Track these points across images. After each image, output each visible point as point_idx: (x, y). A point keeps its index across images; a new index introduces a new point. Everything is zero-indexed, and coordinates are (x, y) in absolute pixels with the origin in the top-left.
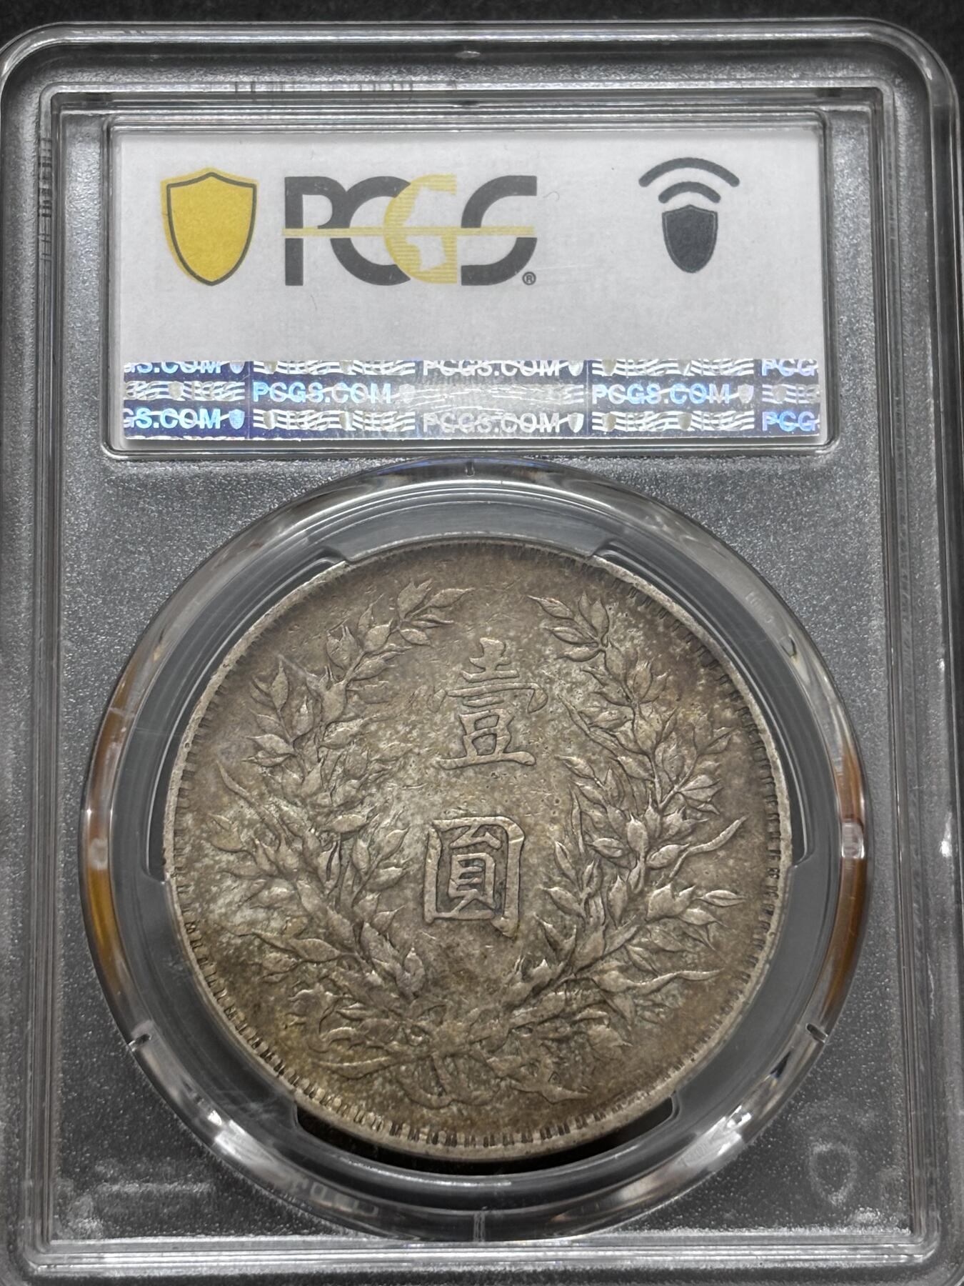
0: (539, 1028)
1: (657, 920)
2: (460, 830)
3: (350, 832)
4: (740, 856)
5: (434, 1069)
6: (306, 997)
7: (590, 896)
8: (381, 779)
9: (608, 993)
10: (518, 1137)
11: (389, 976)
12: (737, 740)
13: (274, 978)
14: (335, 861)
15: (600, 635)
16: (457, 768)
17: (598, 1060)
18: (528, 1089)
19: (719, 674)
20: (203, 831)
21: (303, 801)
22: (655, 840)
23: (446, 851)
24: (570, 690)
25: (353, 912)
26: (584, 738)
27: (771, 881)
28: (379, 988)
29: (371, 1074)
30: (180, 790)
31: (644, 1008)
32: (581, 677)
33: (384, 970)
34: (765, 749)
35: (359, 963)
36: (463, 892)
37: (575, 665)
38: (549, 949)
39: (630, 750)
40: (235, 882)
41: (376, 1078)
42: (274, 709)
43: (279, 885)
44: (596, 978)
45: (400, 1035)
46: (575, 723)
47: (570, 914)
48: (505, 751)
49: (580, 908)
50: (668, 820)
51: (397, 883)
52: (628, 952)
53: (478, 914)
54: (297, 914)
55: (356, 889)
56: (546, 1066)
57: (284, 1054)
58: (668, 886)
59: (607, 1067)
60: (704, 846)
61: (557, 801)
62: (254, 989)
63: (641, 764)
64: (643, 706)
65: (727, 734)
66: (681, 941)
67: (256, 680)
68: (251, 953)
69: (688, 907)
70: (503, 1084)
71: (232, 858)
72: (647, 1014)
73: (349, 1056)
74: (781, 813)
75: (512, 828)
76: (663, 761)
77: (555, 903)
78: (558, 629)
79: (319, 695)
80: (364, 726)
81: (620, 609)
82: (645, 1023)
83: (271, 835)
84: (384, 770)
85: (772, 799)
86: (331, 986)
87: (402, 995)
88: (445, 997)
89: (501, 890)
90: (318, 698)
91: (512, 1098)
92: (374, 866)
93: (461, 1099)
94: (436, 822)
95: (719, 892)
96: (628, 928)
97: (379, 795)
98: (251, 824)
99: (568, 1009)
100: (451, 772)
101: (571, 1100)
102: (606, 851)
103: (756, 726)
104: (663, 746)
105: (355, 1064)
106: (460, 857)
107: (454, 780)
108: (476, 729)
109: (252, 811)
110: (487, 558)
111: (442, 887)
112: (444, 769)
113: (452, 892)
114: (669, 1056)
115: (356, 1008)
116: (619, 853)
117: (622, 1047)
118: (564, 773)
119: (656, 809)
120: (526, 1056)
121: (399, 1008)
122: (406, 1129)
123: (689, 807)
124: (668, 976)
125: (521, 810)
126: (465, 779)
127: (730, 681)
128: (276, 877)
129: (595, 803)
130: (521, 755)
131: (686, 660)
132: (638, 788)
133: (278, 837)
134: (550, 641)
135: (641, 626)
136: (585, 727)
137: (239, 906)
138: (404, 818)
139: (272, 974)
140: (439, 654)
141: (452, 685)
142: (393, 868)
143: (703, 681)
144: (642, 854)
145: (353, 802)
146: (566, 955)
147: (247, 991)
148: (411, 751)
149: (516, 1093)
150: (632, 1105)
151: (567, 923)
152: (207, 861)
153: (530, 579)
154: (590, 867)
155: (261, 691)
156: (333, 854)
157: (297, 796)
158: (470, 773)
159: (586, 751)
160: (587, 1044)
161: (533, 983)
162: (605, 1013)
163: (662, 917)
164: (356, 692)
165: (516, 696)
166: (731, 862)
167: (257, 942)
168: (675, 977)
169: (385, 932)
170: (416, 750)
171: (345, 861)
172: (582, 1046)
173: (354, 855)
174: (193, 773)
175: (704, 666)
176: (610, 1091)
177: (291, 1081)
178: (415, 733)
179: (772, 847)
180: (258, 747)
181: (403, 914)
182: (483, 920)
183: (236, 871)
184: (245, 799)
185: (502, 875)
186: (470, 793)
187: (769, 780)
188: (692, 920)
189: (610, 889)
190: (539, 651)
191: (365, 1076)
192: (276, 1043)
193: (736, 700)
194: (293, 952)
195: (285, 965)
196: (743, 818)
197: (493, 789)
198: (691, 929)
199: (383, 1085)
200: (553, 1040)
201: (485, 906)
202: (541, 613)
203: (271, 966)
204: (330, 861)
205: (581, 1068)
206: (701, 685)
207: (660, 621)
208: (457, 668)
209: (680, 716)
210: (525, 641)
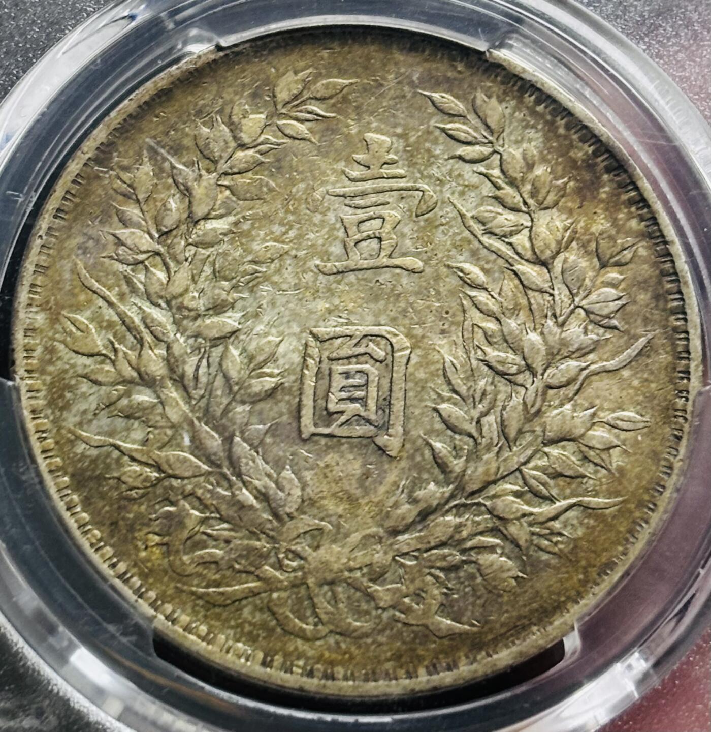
0: (425, 555)
1: (555, 441)
2: (340, 340)
3: (219, 338)
4: (646, 376)
5: (310, 598)
6: (168, 515)
7: (483, 415)
8: (254, 282)
9: (503, 520)
10: (401, 673)
11: (263, 496)
12: (643, 252)
13: (133, 493)
14: (202, 371)
15: (496, 135)
16: (338, 273)
17: (490, 591)
18: (413, 622)
19: (625, 181)
20: (56, 332)
21: (168, 303)
22: (554, 356)
23: (326, 361)
24: (462, 194)
25: (223, 425)
26: (477, 244)
27: (680, 402)
28: (251, 508)
29: (240, 600)
30: (33, 285)
31: (540, 535)
32: (475, 179)
33: (256, 488)
34: (674, 262)
35: (228, 480)
36: (342, 406)
37: (467, 167)
38: (437, 471)
39: (528, 260)
40: (91, 388)
41: (245, 606)
42: (138, 201)
43: (139, 393)
44: (488, 503)
45: (273, 560)
46: (468, 228)
47: (460, 434)
48: (390, 256)
49: (473, 429)
50: (568, 334)
51: (272, 394)
52: (523, 476)
53: (360, 430)
54: (161, 424)
55: (225, 401)
56: (433, 597)
57: (144, 576)
58: (568, 406)
59: (501, 600)
60: (607, 365)
61: (447, 313)
62: (111, 505)
64: (541, 213)
65: (633, 245)
66: (581, 465)
67: (118, 170)
68: (108, 467)
69: (590, 429)
70: (385, 615)
71: (88, 362)
72: (545, 543)
73: (215, 581)
74: (691, 331)
75: (398, 340)
78: (449, 126)
79: (188, 189)
80: (236, 224)
81: (517, 108)
82: (541, 553)
83: (132, 339)
84: (257, 272)
85: (681, 316)
86: (197, 503)
87: (276, 515)
88: (322, 520)
89: (385, 405)
90: (186, 192)
91: (395, 630)
92: (246, 375)
93: (339, 630)
94: (315, 330)
95: (622, 415)
96: (525, 448)
97: (252, 299)
98: (110, 326)
99: (457, 537)
100: (331, 277)
101: (461, 635)
102: (500, 368)
104: (563, 255)
105: (221, 590)
106: (341, 368)
107: (334, 286)
108: (359, 231)
109: (112, 312)
111: (320, 401)
112: (324, 273)
113: (331, 406)
114: (567, 590)
115: (224, 529)
116: (515, 369)
117: (516, 578)
118: (455, 281)
119: (556, 323)
120: (411, 586)
121: (272, 530)
122: (278, 662)
123: (592, 322)
124: (567, 503)
125: (408, 320)
126: (348, 284)
127: (637, 188)
128: (138, 384)
129: (489, 314)
130: (409, 262)
131: (590, 166)
132: (537, 299)
134: (441, 140)
135: (540, 127)
136: (479, 234)
137: (95, 415)
138: (280, 325)
139: (131, 490)
140: (320, 150)
141: (334, 184)
142: (267, 379)
143: (607, 189)
144: (540, 371)
145: (223, 306)
146: (456, 478)
147: (103, 507)
148: (287, 253)
149: (400, 625)
150: (528, 641)
151: (457, 443)
153: (419, 72)
154: (482, 383)
156: (200, 361)
157: (161, 297)
158: (352, 277)
159: (478, 259)
160: (478, 575)
161: (422, 505)
162: (498, 541)
163: (561, 439)
164: (228, 187)
165: (402, 198)
166: (636, 383)
167: (115, 454)
168: (574, 505)
169: (258, 447)
170: (293, 252)
171: (213, 370)
172: (472, 577)
173: (224, 363)
174: (47, 268)
175: (608, 172)
176: (502, 625)
177: (153, 605)
178: (292, 234)
179: (681, 367)
180: (119, 242)
181: (276, 429)
182: (366, 437)
183: (93, 377)
184: (104, 298)
185: (387, 389)
186: (352, 300)
187: (677, 296)
188: (593, 443)
189: (504, 408)
190: (428, 151)
191: (234, 602)
192: (135, 565)
193: (643, 209)
194: (155, 466)
195: (145, 481)
196: (649, 336)
197: (377, 297)
198: (593, 453)
199: (252, 613)
200: (442, 569)
201: (368, 422)
202: (431, 109)
203: (130, 480)
204: (197, 369)
205: (471, 600)
206: (605, 191)
207: (561, 123)
208: (341, 165)
209: (582, 224)
210: (413, 139)
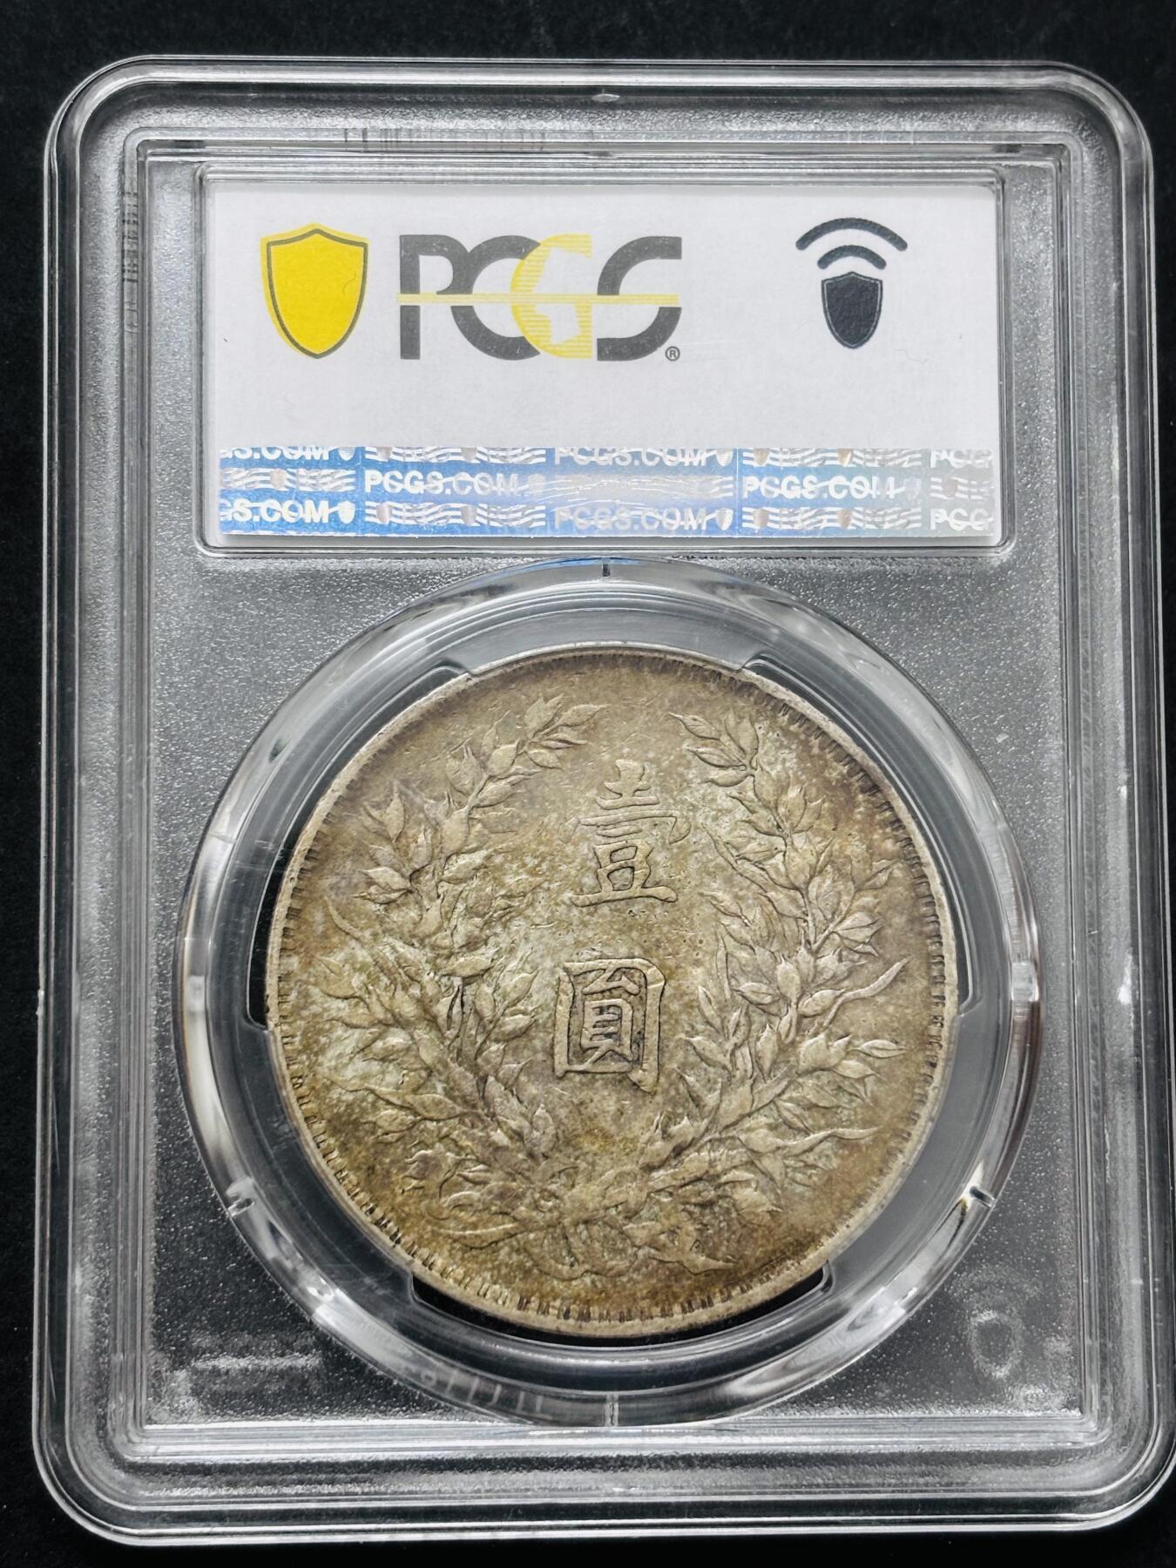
0: (680, 1191)
1: (809, 1072)
2: (593, 974)
3: (473, 976)
4: (901, 1002)
5: (565, 1237)
6: (424, 1159)
7: (737, 1047)
8: (507, 917)
9: (756, 1154)
10: (656, 1310)
11: (517, 1135)
12: (898, 873)
14: (457, 1009)
15: (748, 757)
16: (591, 905)
17: (745, 1226)
18: (667, 1259)
19: (880, 801)
20: (310, 975)
21: (422, 941)
22: (808, 985)
23: (579, 996)
24: (715, 819)
25: (476, 1065)
26: (730, 870)
27: (934, 1030)
28: (506, 1148)
29: (496, 1242)
30: (285, 929)
31: (795, 1169)
32: (728, 804)
33: (511, 1128)
34: (928, 884)
35: (482, 1121)
36: (596, 1042)
37: (721, 789)
38: (691, 1105)
39: (782, 886)
40: (346, 1031)
41: (502, 1247)
42: (389, 839)
43: (394, 1035)
44: (743, 1137)
45: (527, 1201)
46: (721, 854)
47: (714, 1067)
48: (643, 886)
49: (726, 1060)
50: (821, 962)
51: (524, 1032)
52: (777, 1108)
53: (614, 1066)
54: (415, 1066)
55: (480, 1040)
56: (688, 1235)
57: (401, 1221)
58: (822, 1036)
59: (755, 1235)
60: (863, 992)
61: (701, 943)
62: (368, 1150)
63: (794, 900)
64: (795, 836)
65: (887, 868)
66: (835, 1096)
67: (368, 807)
68: (364, 1111)
69: (844, 1058)
70: (641, 1253)
71: (342, 1005)
72: (799, 1176)
73: (472, 1223)
74: (946, 955)
75: (651, 972)
76: (817, 898)
77: (698, 1054)
78: (702, 750)
79: (438, 824)
80: (488, 858)
81: (771, 728)
82: (796, 1186)
83: (386, 979)
84: (510, 906)
85: (936, 940)
86: (452, 1146)
87: (531, 1155)
88: (576, 1159)
89: (639, 1039)
90: (436, 827)
91: (650, 1267)
92: (499, 1013)
93: (595, 1269)
94: (568, 965)
95: (878, 1043)
96: (780, 1080)
97: (505, 935)
98: (362, 968)
99: (712, 1172)
100: (584, 910)
101: (715, 1271)
102: (754, 998)
103: (919, 858)
104: (817, 880)
105: (478, 1232)
106: (596, 1003)
107: (588, 917)
108: (612, 861)
109: (365, 953)
110: (624, 671)
111: (574, 1037)
112: (577, 906)
113: (585, 1042)
114: (822, 1223)
115: (480, 1171)
116: (768, 999)
117: (770, 1212)
118: (709, 910)
119: (810, 951)
120: (666, 1223)
121: (528, 1170)
122: (534, 1304)
123: (846, 948)
124: (822, 1134)
125: (661, 951)
126: (601, 916)
127: (891, 808)
128: (391, 1026)
129: (743, 943)
130: (661, 891)
131: (844, 785)
132: (789, 927)
133: (393, 981)
134: (694, 763)
135: (794, 747)
136: (731, 860)
137: (351, 1059)
138: (533, 961)
139: (387, 1134)
140: (571, 779)
141: (586, 813)
142: (520, 1016)
143: (862, 809)
144: (794, 1000)
145: (476, 943)
146: (710, 1112)
147: (360, 1152)
148: (539, 886)
149: (655, 1262)
150: (782, 1276)
151: (712, 1076)
152: (315, 1009)
153: (671, 694)
154: (736, 1014)
155: (374, 819)
156: (453, 1000)
157: (414, 936)
158: (605, 909)
159: (733, 885)
160: (733, 1210)
161: (674, 1143)
162: (752, 1176)
163: (815, 1070)
164: (479, 821)
165: (656, 825)
166: (891, 1009)
167: (371, 1098)
168: (829, 1136)
169: (512, 1086)
170: (546, 885)
171: (467, 1009)
172: (728, 1211)
173: (478, 1003)
174: (299, 911)
175: (863, 792)
176: (757, 1260)
177: (409, 1251)
178: (544, 866)
179: (936, 992)
180: (370, 882)
181: (531, 1067)
182: (620, 1073)
183: (347, 1020)
184: (357, 939)
185: (640, 1023)
186: (605, 932)
187: (933, 918)
188: (848, 1073)
189: (758, 1039)
190: (681, 775)
191: (490, 1244)
192: (393, 1209)
193: (897, 829)
194: (409, 1108)
195: (401, 1124)
196: (905, 961)
197: (631, 928)
198: (847, 1083)
199: (509, 1255)
200: (696, 1205)
201: (622, 1057)
202: (684, 733)
203: (386, 1124)
204: (451, 1008)
205: (726, 1235)
206: (859, 812)
207: (815, 742)
208: (591, 794)
209: (837, 847)
210: (665, 764)
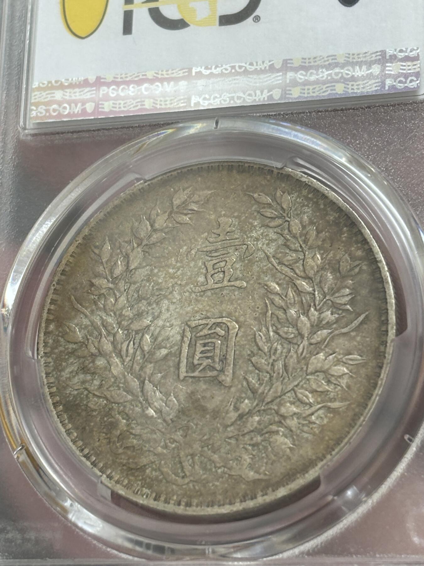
0: (242, 438)
1: (313, 373)
2: (201, 327)
3: (139, 330)
4: (364, 334)
5: (180, 463)
7: (275, 361)
8: (159, 300)
9: (284, 417)
11: (159, 410)
12: (365, 268)
14: (130, 347)
15: (287, 212)
16: (202, 291)
17: (275, 456)
18: (233, 473)
19: (355, 230)
20: (60, 332)
21: (115, 314)
22: (314, 328)
23: (194, 338)
24: (268, 244)
25: (140, 375)
26: (275, 270)
28: (153, 417)
29: (145, 466)
30: (49, 310)
31: (303, 425)
32: (274, 237)
33: (155, 407)
34: (380, 271)
35: (141, 403)
36: (201, 361)
37: (271, 230)
38: (249, 392)
39: (301, 277)
40: (75, 360)
41: (147, 469)
42: (102, 263)
43: (100, 360)
44: (276, 408)
45: (162, 444)
46: (271, 262)
47: (262, 372)
48: (229, 281)
49: (269, 368)
50: (323, 315)
51: (165, 358)
52: (295, 392)
53: (210, 374)
54: (108, 376)
55: (142, 362)
56: (245, 460)
57: (97, 455)
58: (321, 353)
59: (281, 460)
60: (344, 330)
61: (258, 308)
62: (83, 419)
63: (308, 284)
64: (309, 251)
65: (359, 265)
66: (327, 385)
67: (93, 248)
68: (82, 399)
69: (333, 366)
70: (219, 471)
71: (74, 346)
72: (306, 429)
73: (132, 456)
74: (390, 309)
75: (232, 324)
76: (320, 281)
77: (254, 366)
78: (261, 210)
79: (127, 255)
81: (298, 197)
82: (304, 434)
83: (97, 333)
84: (160, 294)
85: (384, 301)
86: (125, 416)
87: (165, 420)
88: (189, 421)
91: (224, 479)
92: (153, 348)
93: (195, 480)
94: (189, 322)
95: (350, 357)
96: (296, 378)
97: (157, 308)
98: (86, 327)
99: (259, 427)
100: (199, 294)
101: (258, 480)
102: (285, 335)
103: (375, 258)
104: (320, 273)
105: (136, 461)
106: (201, 342)
107: (200, 298)
108: (214, 269)
109: (87, 320)
110: (223, 173)
111: (190, 359)
112: (195, 292)
113: (196, 362)
116: (292, 336)
117: (290, 448)
118: (263, 291)
119: (316, 309)
120: (233, 454)
121: (163, 428)
122: (163, 498)
123: (335, 308)
124: (319, 406)
125: (237, 314)
126: (206, 297)
128: (98, 356)
130: (238, 283)
131: (336, 223)
132: (305, 297)
133: (100, 334)
134: (258, 217)
135: (310, 205)
136: (276, 265)
137: (77, 373)
138: (171, 321)
139: (93, 411)
140: (195, 228)
141: (202, 245)
142: (163, 349)
143: (346, 235)
144: (306, 336)
145: (142, 313)
146: (259, 396)
147: (78, 420)
148: (176, 283)
149: (227, 476)
150: (295, 482)
151: (261, 377)
152: (61, 349)
153: (247, 182)
154: (275, 344)
155: (95, 253)
156: (130, 342)
157: (112, 311)
158: (209, 293)
159: (276, 278)
160: (269, 447)
161: (240, 412)
162: (281, 429)
163: (316, 372)
164: (148, 252)
165: (237, 250)
166: (358, 338)
167: (86, 393)
168: (323, 407)
169: (157, 385)
170: (179, 282)
171: (136, 346)
172: (266, 448)
173: (141, 343)
174: (57, 300)
175: (346, 226)
176: (281, 474)
178: (179, 273)
179: (384, 329)
180: (92, 285)
181: (167, 375)
182: (213, 377)
183: (77, 354)
184: (84, 313)
185: (225, 350)
186: (209, 305)
187: (382, 290)
188: (334, 373)
189: (286, 357)
190: (251, 224)
191: (141, 467)
192: (93, 449)
193: (365, 244)
194: (105, 398)
195: (100, 405)
196: (367, 313)
197: (222, 302)
198: (333, 378)
199: (151, 472)
200: (250, 445)
201: (214, 369)
202: (253, 202)
203: (92, 406)
207: (321, 202)
208: (204, 235)
209: (331, 255)
210: (243, 218)
